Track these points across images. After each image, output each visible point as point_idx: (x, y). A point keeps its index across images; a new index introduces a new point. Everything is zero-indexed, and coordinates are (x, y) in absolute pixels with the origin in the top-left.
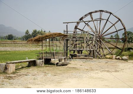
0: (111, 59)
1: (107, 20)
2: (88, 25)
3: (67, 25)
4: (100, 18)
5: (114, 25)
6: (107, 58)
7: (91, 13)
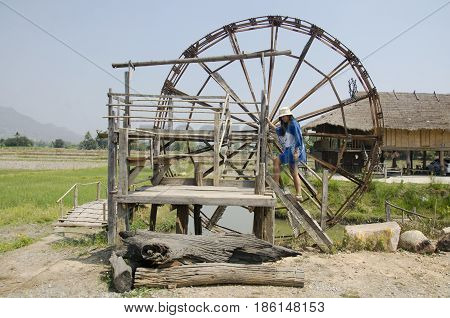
1: (301, 58)
2: (219, 80)
3: (127, 74)
4: (271, 50)
5: (328, 78)
7: (230, 29)
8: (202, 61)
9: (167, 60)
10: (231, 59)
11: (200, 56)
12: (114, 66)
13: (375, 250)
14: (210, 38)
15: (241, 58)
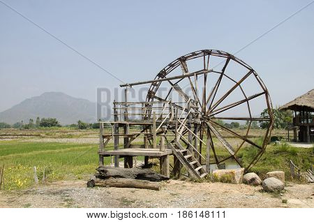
0: (229, 181)
4: (205, 70)
5: (238, 84)
6: (215, 180)
7: (183, 60)
8: (168, 80)
9: (147, 81)
10: (183, 77)
11: (167, 76)
12: (121, 86)
14: (171, 65)
15: (189, 76)
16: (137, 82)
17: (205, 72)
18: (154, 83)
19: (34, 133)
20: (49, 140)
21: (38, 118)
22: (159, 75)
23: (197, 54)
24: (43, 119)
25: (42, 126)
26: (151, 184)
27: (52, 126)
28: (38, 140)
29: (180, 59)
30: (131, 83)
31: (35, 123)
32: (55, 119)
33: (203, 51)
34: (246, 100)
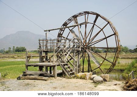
7: (75, 17)
10: (75, 26)
11: (68, 26)
12: (45, 31)
13: (83, 79)
14: (69, 20)
15: (78, 25)
16: (52, 29)
17: (86, 23)
18: (61, 30)
19: (11, 56)
20: (19, 60)
21: (14, 47)
22: (64, 25)
23: (82, 14)
24: (17, 48)
25: (16, 52)
26: (44, 78)
27: (22, 51)
28: (12, 60)
29: (73, 17)
30: (49, 30)
31: (12, 49)
32: (24, 47)
33: (85, 12)
34: (106, 38)
